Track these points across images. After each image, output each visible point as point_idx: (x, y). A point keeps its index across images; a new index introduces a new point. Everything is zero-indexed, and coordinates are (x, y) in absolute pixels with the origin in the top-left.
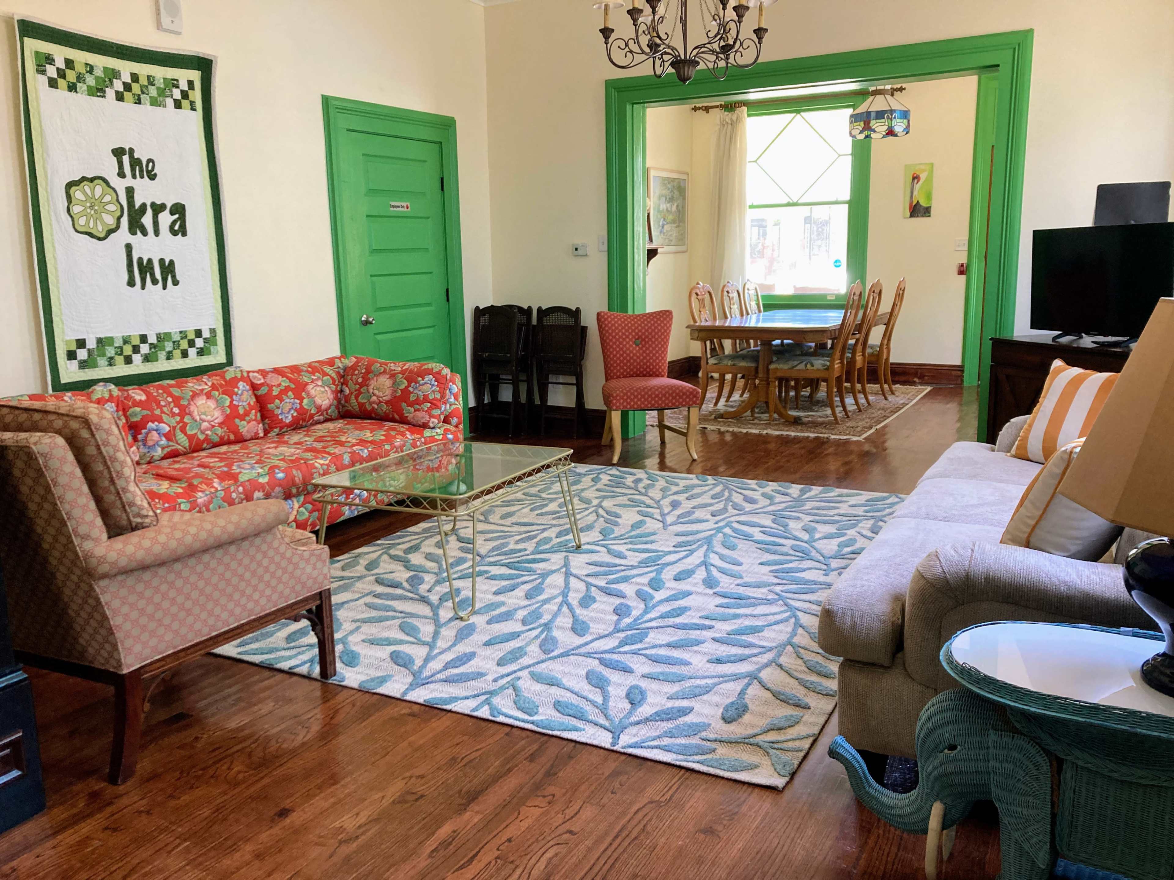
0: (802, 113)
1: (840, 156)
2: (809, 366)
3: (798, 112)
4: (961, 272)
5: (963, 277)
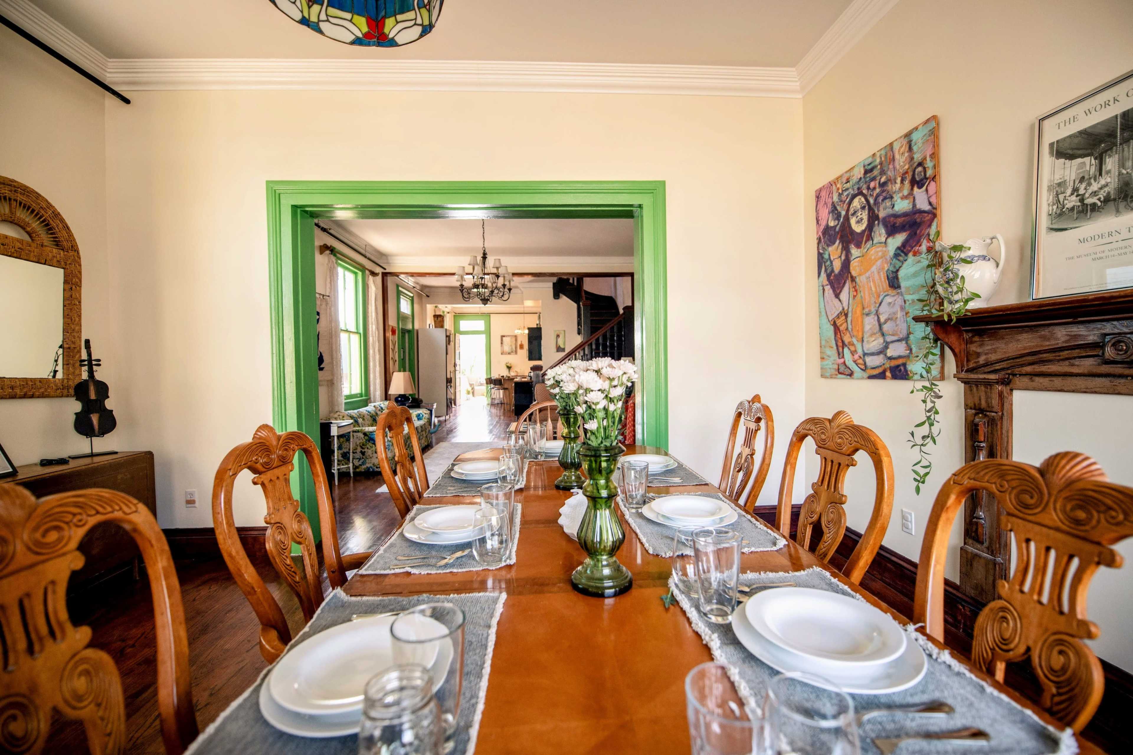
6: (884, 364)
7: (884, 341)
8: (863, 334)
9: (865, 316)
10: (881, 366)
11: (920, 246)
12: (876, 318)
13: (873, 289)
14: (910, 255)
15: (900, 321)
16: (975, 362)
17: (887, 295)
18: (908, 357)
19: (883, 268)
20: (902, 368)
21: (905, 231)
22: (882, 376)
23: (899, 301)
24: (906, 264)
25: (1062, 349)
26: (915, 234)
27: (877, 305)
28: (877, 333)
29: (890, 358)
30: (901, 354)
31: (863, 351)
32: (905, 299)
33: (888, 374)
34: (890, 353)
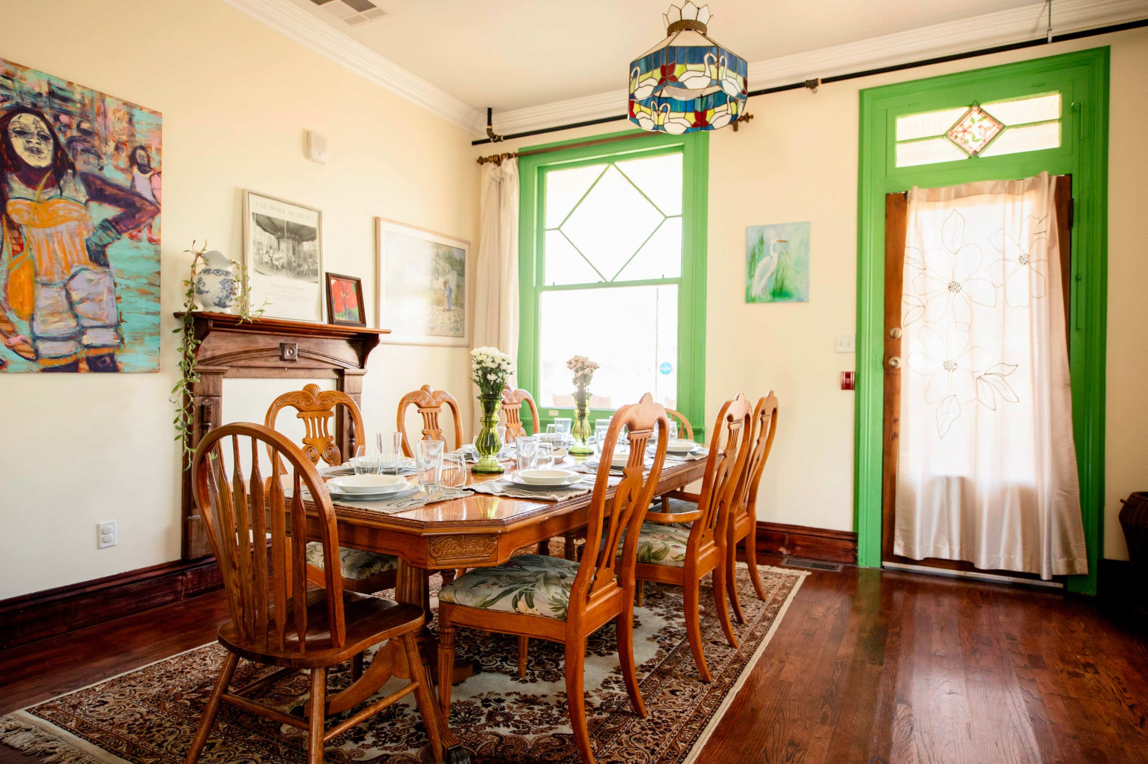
0: (616, 163)
1: (666, 217)
2: (522, 605)
3: (610, 160)
4: (847, 386)
5: (850, 394)
6: (76, 353)
7: (78, 325)
8: (33, 310)
9: (40, 286)
10: (70, 356)
11: (139, 231)
12: (63, 293)
13: (60, 254)
14: (125, 236)
15: (107, 304)
16: (203, 356)
17: (87, 269)
18: (118, 347)
19: (80, 234)
20: (108, 359)
21: (119, 206)
22: (73, 368)
23: (106, 282)
24: (117, 243)
25: (262, 350)
26: (134, 217)
27: (67, 277)
28: (63, 312)
29: (88, 347)
30: (107, 343)
31: (32, 331)
32: (116, 281)
33: (83, 365)
34: (86, 340)
